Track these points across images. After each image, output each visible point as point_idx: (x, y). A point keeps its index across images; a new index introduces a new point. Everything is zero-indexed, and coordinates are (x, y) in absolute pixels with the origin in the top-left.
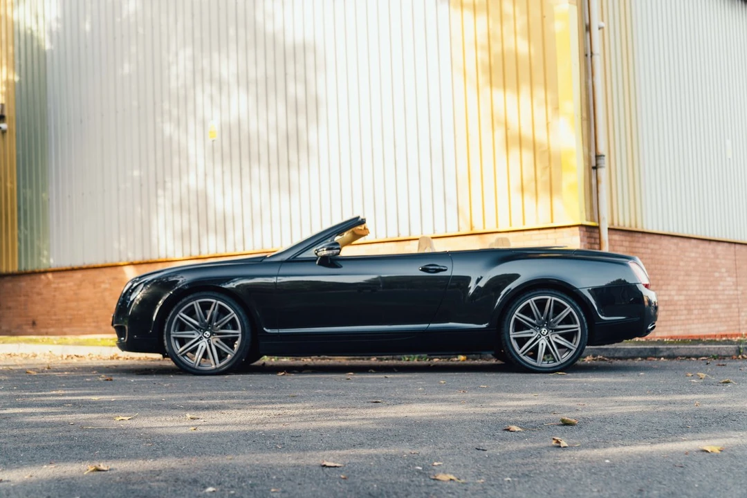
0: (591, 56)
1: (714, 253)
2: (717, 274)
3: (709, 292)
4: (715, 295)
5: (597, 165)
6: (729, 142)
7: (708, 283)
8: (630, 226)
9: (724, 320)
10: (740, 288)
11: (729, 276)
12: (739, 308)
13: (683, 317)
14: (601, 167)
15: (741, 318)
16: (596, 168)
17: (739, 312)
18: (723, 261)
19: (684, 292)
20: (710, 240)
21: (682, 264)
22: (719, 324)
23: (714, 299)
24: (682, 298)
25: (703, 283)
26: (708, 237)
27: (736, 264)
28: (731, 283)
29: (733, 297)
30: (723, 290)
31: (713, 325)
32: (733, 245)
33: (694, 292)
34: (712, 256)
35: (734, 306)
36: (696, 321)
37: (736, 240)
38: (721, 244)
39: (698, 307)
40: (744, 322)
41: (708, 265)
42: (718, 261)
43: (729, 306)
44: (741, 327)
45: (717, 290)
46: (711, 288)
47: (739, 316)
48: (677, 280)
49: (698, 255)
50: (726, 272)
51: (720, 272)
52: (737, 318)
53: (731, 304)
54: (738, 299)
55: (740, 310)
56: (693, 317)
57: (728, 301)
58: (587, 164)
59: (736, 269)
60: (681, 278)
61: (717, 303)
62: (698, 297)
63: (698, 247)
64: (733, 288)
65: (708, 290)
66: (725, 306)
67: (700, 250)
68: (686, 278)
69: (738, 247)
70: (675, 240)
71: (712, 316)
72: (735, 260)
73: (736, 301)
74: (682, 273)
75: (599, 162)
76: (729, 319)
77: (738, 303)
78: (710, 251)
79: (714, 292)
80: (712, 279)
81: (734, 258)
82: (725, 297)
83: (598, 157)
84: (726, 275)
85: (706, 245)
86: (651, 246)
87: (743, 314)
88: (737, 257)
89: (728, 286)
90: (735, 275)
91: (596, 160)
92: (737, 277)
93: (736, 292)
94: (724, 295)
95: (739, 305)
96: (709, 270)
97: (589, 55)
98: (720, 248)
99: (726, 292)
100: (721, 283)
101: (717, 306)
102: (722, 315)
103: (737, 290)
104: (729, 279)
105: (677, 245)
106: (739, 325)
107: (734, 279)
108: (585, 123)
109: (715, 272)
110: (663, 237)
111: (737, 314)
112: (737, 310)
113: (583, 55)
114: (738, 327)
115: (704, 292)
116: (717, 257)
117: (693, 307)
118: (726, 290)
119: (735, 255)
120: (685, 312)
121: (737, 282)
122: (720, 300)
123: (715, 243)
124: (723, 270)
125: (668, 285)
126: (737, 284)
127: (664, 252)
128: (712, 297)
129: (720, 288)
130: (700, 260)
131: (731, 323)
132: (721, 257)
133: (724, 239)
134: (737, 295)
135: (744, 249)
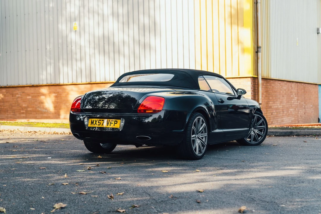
2: (292, 96)
3: (289, 104)
6: (297, 39)
9: (293, 115)
10: (299, 101)
11: (296, 96)
13: (281, 115)
14: (259, 52)
15: (299, 114)
16: (257, 52)
18: (294, 90)
19: (282, 104)
21: (281, 92)
22: (292, 117)
24: (281, 106)
25: (288, 100)
26: (289, 80)
27: (298, 91)
28: (296, 100)
30: (294, 102)
33: (285, 104)
34: (291, 88)
35: (297, 109)
36: (285, 116)
37: (297, 81)
39: (286, 110)
40: (299, 116)
41: (289, 92)
42: (292, 90)
45: (292, 103)
47: (298, 113)
48: (280, 99)
49: (286, 88)
54: (298, 106)
56: (284, 114)
57: (295, 107)
58: (253, 50)
59: (298, 93)
60: (281, 98)
61: (292, 108)
62: (286, 106)
63: (286, 84)
65: (289, 103)
66: (294, 109)
67: (287, 86)
68: (283, 98)
69: (298, 84)
70: (280, 82)
71: (290, 114)
74: (281, 96)
75: (259, 49)
78: (290, 86)
80: (290, 98)
81: (297, 88)
82: (294, 106)
83: (258, 47)
84: (295, 96)
85: (289, 83)
86: (273, 85)
87: (299, 112)
91: (257, 49)
94: (294, 104)
96: (290, 94)
97: (256, 3)
98: (293, 84)
99: (295, 104)
100: (293, 100)
101: (291, 110)
102: (293, 113)
103: (298, 102)
104: (295, 98)
105: (280, 84)
107: (297, 98)
108: (254, 33)
110: (276, 81)
113: (254, 3)
115: (288, 104)
117: (284, 110)
119: (298, 87)
120: (282, 113)
124: (294, 94)
125: (277, 101)
126: (298, 100)
127: (276, 87)
128: (290, 106)
129: (293, 102)
130: (287, 90)
131: (296, 117)
132: (293, 88)
133: (294, 81)
134: (298, 104)
135: (300, 84)
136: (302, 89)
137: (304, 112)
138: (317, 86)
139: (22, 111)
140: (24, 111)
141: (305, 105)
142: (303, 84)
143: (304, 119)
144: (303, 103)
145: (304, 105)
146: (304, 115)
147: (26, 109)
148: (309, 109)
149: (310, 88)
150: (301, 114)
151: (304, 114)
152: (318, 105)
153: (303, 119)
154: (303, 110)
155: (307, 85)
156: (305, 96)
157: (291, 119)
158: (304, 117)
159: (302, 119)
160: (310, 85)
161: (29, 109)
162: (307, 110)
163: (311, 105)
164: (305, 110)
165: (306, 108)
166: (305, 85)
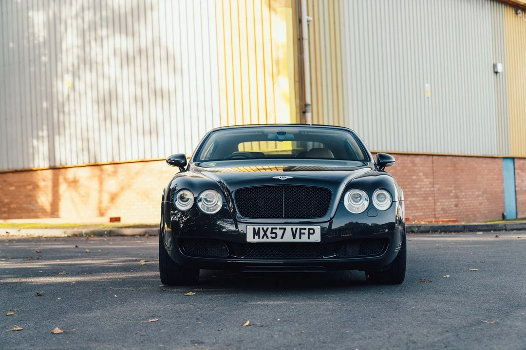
0: (303, 40)
1: (413, 162)
2: (414, 177)
3: (406, 190)
4: (413, 191)
5: (305, 110)
6: (427, 86)
7: (406, 183)
9: (420, 208)
11: (426, 178)
12: (435, 200)
14: (308, 112)
15: (436, 207)
16: (305, 113)
17: (435, 202)
18: (421, 168)
20: (408, 155)
22: (415, 211)
23: (412, 194)
26: (405, 152)
27: (433, 170)
28: (428, 183)
29: (429, 192)
30: (421, 188)
32: (431, 156)
34: (410, 165)
35: (430, 198)
37: (432, 152)
40: (439, 209)
41: (406, 171)
42: (416, 168)
43: (426, 199)
44: (437, 213)
45: (415, 188)
46: (408, 186)
47: (435, 205)
49: (397, 165)
50: (424, 175)
51: (418, 176)
52: (433, 207)
53: (427, 197)
54: (434, 193)
57: (425, 195)
58: (299, 110)
59: (433, 173)
61: (414, 197)
64: (430, 186)
65: (405, 188)
66: (421, 199)
67: (399, 161)
69: (435, 158)
72: (433, 167)
75: (307, 108)
76: (425, 207)
77: (434, 196)
78: (409, 162)
79: (412, 190)
80: (409, 180)
81: (432, 165)
82: (422, 192)
83: (306, 105)
84: (424, 177)
85: (406, 157)
87: (438, 204)
88: (434, 165)
89: (425, 185)
90: (432, 177)
91: (305, 107)
92: (433, 179)
93: (432, 189)
94: (420, 191)
95: (436, 198)
96: (408, 174)
97: (301, 39)
98: (417, 160)
99: (423, 189)
100: (418, 183)
101: (413, 199)
102: (419, 205)
103: (434, 187)
104: (425, 180)
106: (435, 211)
107: (432, 180)
108: (297, 84)
109: (412, 175)
111: (434, 204)
112: (433, 201)
113: (296, 40)
114: (433, 213)
116: (415, 165)
118: (423, 188)
119: (433, 163)
121: (434, 181)
122: (417, 195)
123: (413, 156)
124: (421, 174)
126: (433, 184)
128: (409, 193)
129: (417, 186)
130: (399, 168)
131: (427, 210)
132: (419, 165)
133: (421, 152)
134: (434, 191)
135: (441, 159)
136: (447, 166)
137: (455, 203)
138: (496, 160)
139: (3, 209)
140: (6, 209)
141: (458, 191)
142: (449, 158)
143: (455, 214)
144: (452, 189)
145: (454, 191)
146: (455, 208)
147: (8, 206)
148: (471, 199)
149: (474, 163)
150: (445, 207)
151: (453, 206)
152: (503, 192)
153: (451, 215)
154: (452, 200)
155: (463, 159)
156: (458, 177)
157: (413, 214)
158: (453, 212)
159: (447, 215)
160: (481, 159)
161: (12, 206)
162: (463, 199)
163: (479, 191)
164: (456, 200)
165: (461, 197)
166: (455, 159)
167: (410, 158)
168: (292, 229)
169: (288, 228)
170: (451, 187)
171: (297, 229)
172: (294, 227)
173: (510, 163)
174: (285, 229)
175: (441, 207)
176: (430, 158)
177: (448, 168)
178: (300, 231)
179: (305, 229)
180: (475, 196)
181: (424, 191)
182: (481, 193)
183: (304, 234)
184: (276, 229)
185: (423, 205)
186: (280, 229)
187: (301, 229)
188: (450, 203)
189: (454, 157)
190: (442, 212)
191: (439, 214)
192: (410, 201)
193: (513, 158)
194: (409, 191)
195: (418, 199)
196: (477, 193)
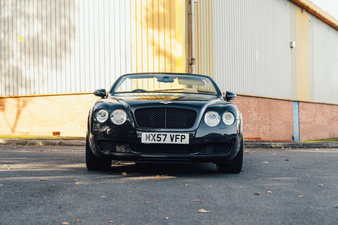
0: (191, 15)
1: (248, 101)
2: (249, 111)
4: (248, 120)
5: (192, 63)
6: (257, 52)
7: (245, 115)
8: (207, 90)
9: (251, 131)
10: (260, 117)
11: (255, 112)
12: (259, 126)
14: (193, 64)
15: (260, 131)
16: (191, 64)
17: (259, 128)
18: (252, 105)
20: (246, 96)
22: (249, 133)
23: (247, 122)
26: (245, 94)
27: (259, 107)
28: (256, 115)
29: (256, 121)
30: (252, 118)
31: (246, 133)
32: (258, 98)
34: (247, 103)
35: (257, 125)
37: (259, 96)
38: (252, 98)
40: (261, 132)
41: (245, 107)
42: (250, 105)
43: (254, 125)
44: (260, 134)
45: (248, 118)
46: (246, 117)
47: (259, 130)
49: (240, 102)
50: (254, 110)
51: (251, 110)
52: (258, 131)
54: (259, 122)
55: (260, 127)
57: (254, 123)
58: (187, 62)
59: (259, 109)
61: (248, 124)
63: (240, 99)
64: (257, 117)
66: (252, 125)
67: (241, 100)
69: (260, 99)
71: (246, 129)
72: (259, 105)
73: (258, 123)
75: (193, 62)
76: (254, 131)
77: (259, 124)
78: (246, 101)
80: (246, 113)
81: (258, 104)
82: (253, 121)
83: (192, 59)
84: (253, 111)
85: (244, 98)
88: (260, 103)
89: (254, 116)
91: (192, 61)
92: (259, 112)
93: (258, 119)
94: (252, 120)
95: (260, 125)
96: (245, 109)
97: (190, 14)
98: (251, 100)
99: (253, 119)
100: (251, 115)
101: (248, 125)
102: (251, 129)
103: (259, 118)
104: (255, 113)
106: (259, 133)
107: (258, 113)
108: (187, 44)
109: (248, 110)
111: (258, 129)
112: (258, 127)
113: (187, 15)
114: (258, 134)
116: (249, 103)
118: (253, 118)
119: (259, 103)
121: (259, 114)
122: (250, 122)
123: (249, 97)
124: (252, 109)
126: (259, 116)
128: (246, 121)
129: (250, 117)
130: (241, 105)
131: (255, 133)
132: (251, 103)
133: (253, 95)
134: (259, 120)
135: (263, 100)
136: (266, 105)
137: (269, 128)
138: (290, 102)
141: (271, 121)
142: (267, 100)
143: (269, 136)
144: (268, 119)
145: (269, 121)
146: (269, 132)
148: (277, 126)
150: (264, 130)
151: (268, 130)
152: (293, 122)
153: (267, 136)
154: (268, 126)
155: (274, 100)
156: (271, 112)
158: (268, 134)
159: (265, 136)
160: (283, 101)
162: (273, 126)
163: (281, 121)
164: (270, 126)
165: (272, 125)
166: (270, 101)
167: (247, 98)
168: (171, 135)
169: (168, 134)
170: (267, 118)
171: (174, 135)
172: (172, 134)
173: (296, 104)
174: (166, 135)
175: (262, 130)
176: (257, 99)
177: (266, 106)
178: (176, 137)
179: (179, 135)
180: (279, 124)
181: (254, 120)
182: (282, 123)
183: (179, 138)
184: (161, 135)
185: (253, 129)
186: (163, 135)
187: (176, 135)
188: (267, 128)
189: (269, 99)
190: (262, 134)
191: (261, 135)
192: (247, 126)
193: (298, 102)
194: (246, 120)
195: (251, 125)
196: (280, 123)
